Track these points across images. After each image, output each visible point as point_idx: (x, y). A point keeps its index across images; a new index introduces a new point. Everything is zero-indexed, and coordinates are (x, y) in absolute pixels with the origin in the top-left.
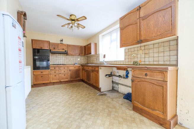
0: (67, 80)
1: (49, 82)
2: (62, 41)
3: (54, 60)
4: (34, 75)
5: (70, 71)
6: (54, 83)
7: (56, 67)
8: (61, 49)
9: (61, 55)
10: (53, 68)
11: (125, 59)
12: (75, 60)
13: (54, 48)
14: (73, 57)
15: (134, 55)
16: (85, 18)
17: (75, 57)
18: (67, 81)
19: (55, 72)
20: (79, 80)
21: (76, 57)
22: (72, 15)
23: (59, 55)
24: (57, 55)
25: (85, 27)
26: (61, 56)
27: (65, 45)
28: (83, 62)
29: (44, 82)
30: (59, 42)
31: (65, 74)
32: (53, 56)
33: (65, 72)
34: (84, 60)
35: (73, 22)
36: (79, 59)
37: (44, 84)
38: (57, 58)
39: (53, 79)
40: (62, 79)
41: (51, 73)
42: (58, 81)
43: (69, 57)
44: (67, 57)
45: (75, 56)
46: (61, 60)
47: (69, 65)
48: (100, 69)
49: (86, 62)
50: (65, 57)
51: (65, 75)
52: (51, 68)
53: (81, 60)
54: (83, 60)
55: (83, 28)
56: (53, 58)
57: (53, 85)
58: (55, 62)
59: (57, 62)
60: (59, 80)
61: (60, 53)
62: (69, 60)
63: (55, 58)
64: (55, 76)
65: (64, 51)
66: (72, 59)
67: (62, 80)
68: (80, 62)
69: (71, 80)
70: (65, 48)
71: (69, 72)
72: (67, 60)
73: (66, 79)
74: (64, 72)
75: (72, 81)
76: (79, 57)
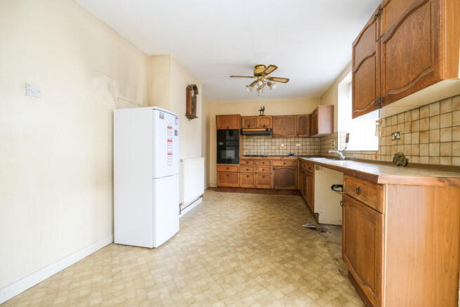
0: (268, 187)
1: (237, 186)
2: (263, 110)
3: (251, 147)
4: (218, 171)
5: (274, 169)
6: (245, 188)
7: (249, 160)
8: (260, 126)
9: (263, 137)
10: (244, 162)
11: (380, 146)
12: (289, 147)
13: (249, 126)
14: (285, 140)
15: (396, 137)
16: (274, 68)
17: (289, 140)
18: (268, 189)
19: (247, 170)
20: (294, 190)
21: (293, 140)
22: (258, 66)
23: (259, 137)
24: (256, 137)
25: (288, 80)
26: (262, 140)
27: (268, 118)
28: (308, 151)
29: (231, 185)
30: (258, 114)
31: (264, 174)
32: (248, 140)
33: (265, 172)
34: (312, 147)
35: (260, 77)
36: (299, 145)
37: (231, 188)
38: (255, 144)
39: (244, 182)
40: (260, 184)
41: (241, 171)
42: (252, 186)
43: (277, 140)
44: (274, 140)
45: (291, 138)
46: (263, 148)
47: (273, 158)
48: (317, 169)
49: (317, 151)
50: (270, 140)
51: (264, 177)
52: (241, 162)
53: (304, 147)
54: (308, 147)
55: (285, 82)
56: (248, 143)
57: (245, 192)
58: (252, 151)
59: (255, 151)
60: (253, 184)
61: (261, 135)
62: (277, 147)
63: (252, 144)
64: (248, 176)
65: (265, 130)
66: (283, 145)
67: (259, 187)
68: (300, 151)
69: (277, 187)
70: (267, 123)
71: (272, 172)
72: (273, 147)
73: (266, 184)
74: (263, 170)
75: (278, 190)
76: (300, 140)
